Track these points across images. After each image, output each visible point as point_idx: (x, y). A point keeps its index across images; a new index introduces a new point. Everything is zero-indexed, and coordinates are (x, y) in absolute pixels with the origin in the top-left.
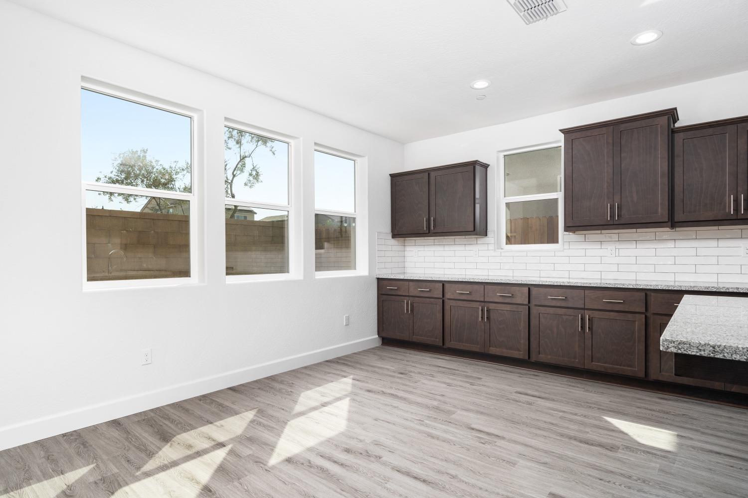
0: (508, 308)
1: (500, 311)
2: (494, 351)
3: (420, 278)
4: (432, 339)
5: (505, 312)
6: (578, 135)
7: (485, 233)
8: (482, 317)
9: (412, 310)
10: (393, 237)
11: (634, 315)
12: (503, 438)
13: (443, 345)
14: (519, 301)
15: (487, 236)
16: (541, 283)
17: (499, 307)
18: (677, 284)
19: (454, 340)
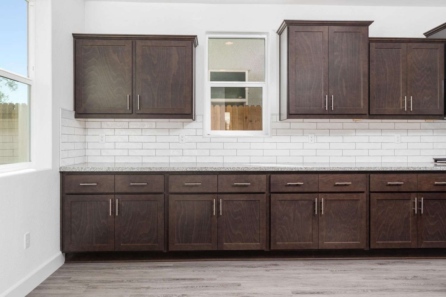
0: (245, 197)
1: (236, 202)
2: (228, 246)
4: (149, 244)
5: (241, 202)
9: (120, 212)
10: (76, 117)
11: (358, 194)
13: (166, 249)
15: (195, 120)
16: (280, 170)
17: (235, 197)
19: (179, 242)
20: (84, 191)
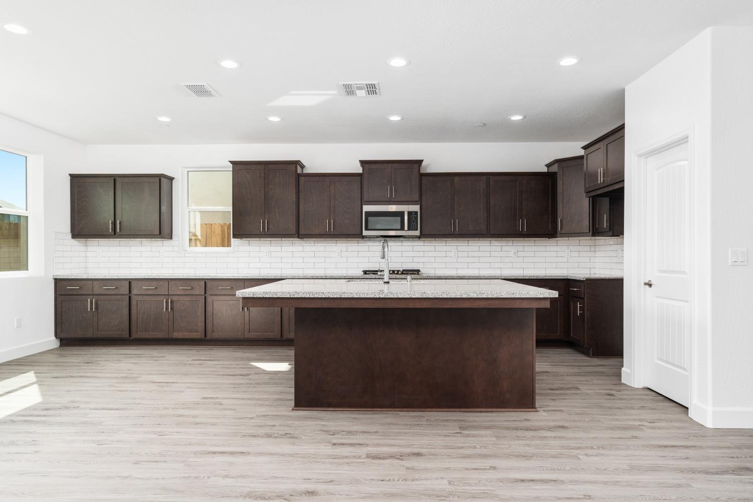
0: (188, 298)
1: (182, 302)
2: (177, 335)
3: (106, 276)
4: (118, 333)
5: (187, 302)
6: (242, 167)
7: (170, 236)
8: (166, 308)
9: (97, 308)
10: (73, 238)
12: (177, 383)
13: (130, 336)
14: (197, 293)
15: (172, 239)
16: (214, 278)
17: (181, 298)
18: (305, 275)
19: (140, 332)
20: (70, 293)
